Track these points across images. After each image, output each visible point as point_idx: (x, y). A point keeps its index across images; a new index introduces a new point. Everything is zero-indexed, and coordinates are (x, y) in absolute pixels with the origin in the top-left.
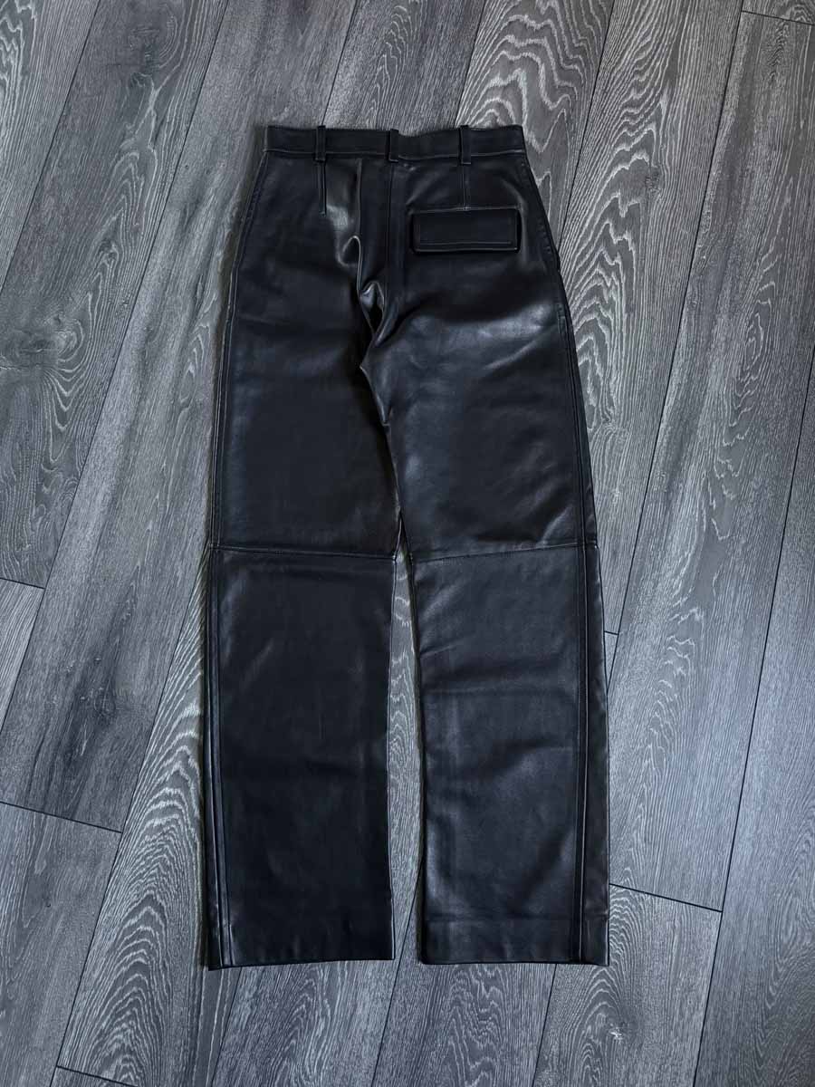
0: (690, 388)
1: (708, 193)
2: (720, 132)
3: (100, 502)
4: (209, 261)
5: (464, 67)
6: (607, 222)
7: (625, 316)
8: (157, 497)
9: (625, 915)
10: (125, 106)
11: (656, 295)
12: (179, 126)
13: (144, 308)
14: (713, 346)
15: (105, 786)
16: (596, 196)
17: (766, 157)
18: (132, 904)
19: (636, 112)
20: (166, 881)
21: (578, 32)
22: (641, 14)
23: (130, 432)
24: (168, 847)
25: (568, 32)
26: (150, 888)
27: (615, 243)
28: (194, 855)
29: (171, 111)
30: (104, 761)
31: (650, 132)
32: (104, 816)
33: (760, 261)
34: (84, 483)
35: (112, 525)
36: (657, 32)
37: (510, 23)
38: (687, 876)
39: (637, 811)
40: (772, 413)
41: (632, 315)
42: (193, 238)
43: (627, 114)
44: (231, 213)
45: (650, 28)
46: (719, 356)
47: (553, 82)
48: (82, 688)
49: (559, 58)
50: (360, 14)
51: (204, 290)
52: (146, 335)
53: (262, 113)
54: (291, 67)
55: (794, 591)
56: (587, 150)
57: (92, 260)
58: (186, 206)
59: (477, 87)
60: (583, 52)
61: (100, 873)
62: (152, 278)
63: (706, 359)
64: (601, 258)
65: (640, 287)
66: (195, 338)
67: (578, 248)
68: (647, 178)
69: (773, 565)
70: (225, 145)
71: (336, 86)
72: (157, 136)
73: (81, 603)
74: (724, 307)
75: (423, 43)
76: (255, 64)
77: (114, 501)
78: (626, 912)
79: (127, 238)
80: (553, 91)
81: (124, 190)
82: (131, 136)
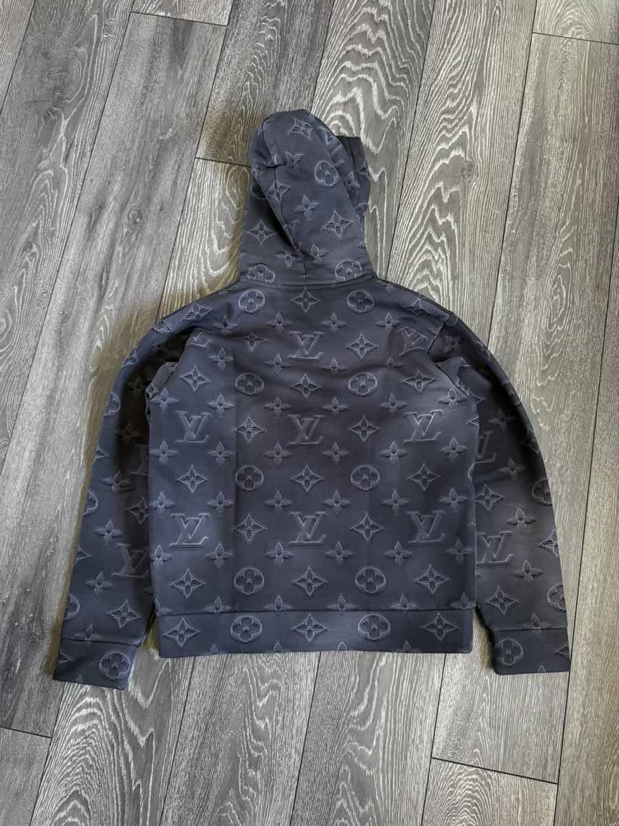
0: (508, 339)
1: (514, 179)
2: (521, 130)
3: (27, 458)
4: (112, 255)
5: (312, 89)
6: (433, 207)
7: (451, 283)
8: (73, 451)
9: (477, 791)
10: (41, 133)
11: (476, 264)
12: (84, 149)
13: (59, 298)
14: (525, 304)
15: (37, 699)
16: (423, 186)
17: (559, 148)
18: (61, 799)
19: (452, 117)
20: (89, 778)
21: (402, 56)
22: (452, 39)
23: (51, 398)
24: (90, 748)
25: (394, 57)
26: (76, 785)
27: (440, 222)
28: (112, 754)
29: (79, 135)
30: (35, 679)
31: (463, 132)
32: (37, 724)
33: (559, 233)
34: (14, 442)
35: (37, 476)
36: (466, 53)
37: (348, 52)
38: (527, 753)
39: (483, 700)
40: (576, 357)
41: (456, 282)
42: (98, 237)
43: (444, 119)
44: (128, 215)
45: (460, 50)
46: (530, 311)
47: (384, 96)
48: (16, 615)
49: (388, 78)
50: (228, 51)
51: (108, 278)
52: (62, 318)
53: (151, 134)
54: (173, 95)
55: (603, 505)
56: (415, 150)
57: (17, 259)
58: (92, 212)
59: (323, 103)
60: (408, 73)
61: (34, 773)
62: (66, 271)
63: (519, 315)
64: (429, 237)
65: (462, 258)
66: (102, 319)
67: (411, 229)
68: (463, 170)
69: (584, 484)
70: (122, 161)
71: (209, 108)
72: (67, 157)
73: (14, 542)
74: (532, 270)
75: (278, 72)
76: (144, 95)
77: (38, 456)
78: (477, 788)
79: (45, 239)
80: (384, 105)
81: (42, 201)
82: (47, 158)
